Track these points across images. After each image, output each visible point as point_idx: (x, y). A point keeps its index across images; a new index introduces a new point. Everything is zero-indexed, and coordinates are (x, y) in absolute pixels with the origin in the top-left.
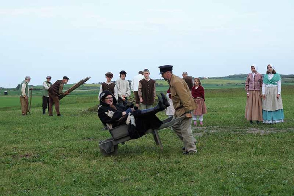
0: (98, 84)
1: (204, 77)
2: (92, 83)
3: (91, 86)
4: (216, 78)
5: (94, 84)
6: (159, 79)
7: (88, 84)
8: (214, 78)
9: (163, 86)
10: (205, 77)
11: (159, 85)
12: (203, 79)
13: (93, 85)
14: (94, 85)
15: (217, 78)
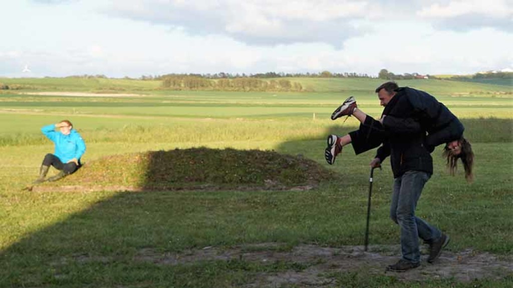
0: (140, 79)
1: (417, 74)
2: (123, 77)
3: (118, 83)
4: (445, 77)
5: (127, 78)
6: (305, 73)
7: (112, 78)
8: (441, 77)
9: (314, 91)
10: (419, 74)
11: (304, 88)
12: (416, 78)
13: (127, 81)
14: (127, 83)
15: (449, 77)
